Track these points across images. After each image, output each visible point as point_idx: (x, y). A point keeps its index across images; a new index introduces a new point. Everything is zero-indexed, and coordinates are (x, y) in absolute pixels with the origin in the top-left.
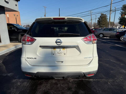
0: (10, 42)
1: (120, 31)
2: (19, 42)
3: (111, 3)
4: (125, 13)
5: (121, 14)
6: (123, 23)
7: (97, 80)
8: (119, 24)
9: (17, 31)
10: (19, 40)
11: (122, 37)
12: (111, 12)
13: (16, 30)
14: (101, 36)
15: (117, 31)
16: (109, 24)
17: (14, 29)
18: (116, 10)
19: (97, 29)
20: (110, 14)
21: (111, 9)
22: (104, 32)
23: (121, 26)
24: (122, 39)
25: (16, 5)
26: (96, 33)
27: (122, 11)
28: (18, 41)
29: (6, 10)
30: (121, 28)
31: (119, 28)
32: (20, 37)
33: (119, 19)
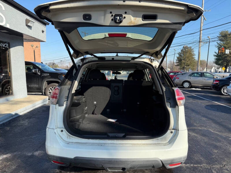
0: (28, 94)
1: (219, 78)
2: (42, 95)
3: (201, 28)
4: (226, 45)
5: (218, 47)
6: (222, 62)
7: (192, 165)
8: (215, 64)
9: (41, 74)
10: (44, 91)
11: (224, 89)
12: (201, 43)
13: (39, 74)
14: (186, 85)
15: (215, 77)
16: (198, 64)
17: (36, 71)
18: (210, 40)
19: (178, 72)
20: (199, 48)
21: (200, 38)
22: (192, 79)
23: (218, 68)
24: (224, 92)
25: (43, 32)
26: (176, 80)
27: (219, 42)
28: (42, 92)
29: (25, 39)
30: (220, 72)
31: (216, 72)
32: (45, 85)
33: (215, 56)
